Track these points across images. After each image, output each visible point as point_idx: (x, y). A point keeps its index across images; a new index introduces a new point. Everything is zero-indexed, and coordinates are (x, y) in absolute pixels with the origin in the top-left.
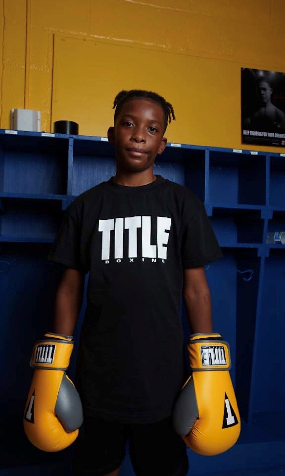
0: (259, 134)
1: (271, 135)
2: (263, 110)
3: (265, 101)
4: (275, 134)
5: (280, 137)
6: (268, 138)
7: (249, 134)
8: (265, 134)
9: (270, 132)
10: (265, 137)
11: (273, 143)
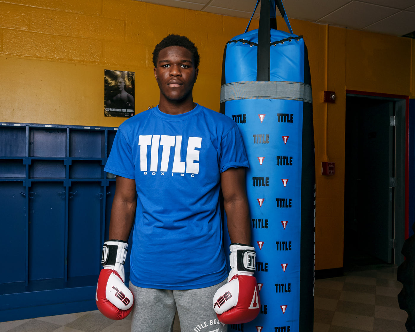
0: (116, 110)
1: (124, 110)
2: (119, 95)
3: (121, 89)
4: (127, 110)
5: (130, 111)
6: (122, 112)
7: (110, 110)
8: (120, 110)
9: (123, 109)
10: (120, 112)
11: (125, 116)
